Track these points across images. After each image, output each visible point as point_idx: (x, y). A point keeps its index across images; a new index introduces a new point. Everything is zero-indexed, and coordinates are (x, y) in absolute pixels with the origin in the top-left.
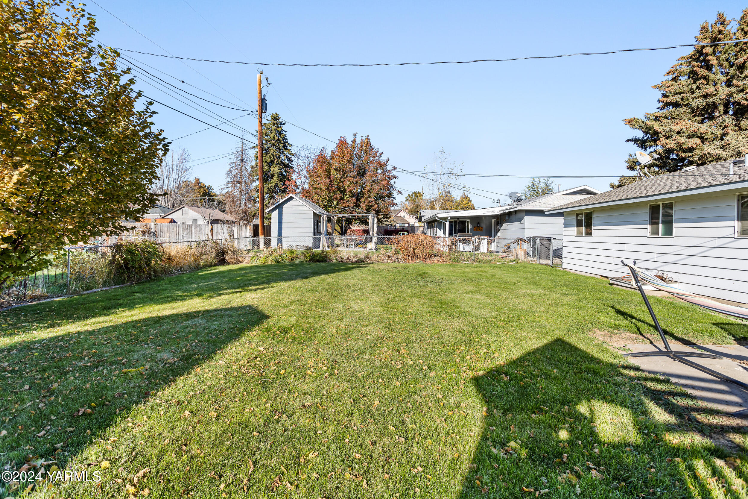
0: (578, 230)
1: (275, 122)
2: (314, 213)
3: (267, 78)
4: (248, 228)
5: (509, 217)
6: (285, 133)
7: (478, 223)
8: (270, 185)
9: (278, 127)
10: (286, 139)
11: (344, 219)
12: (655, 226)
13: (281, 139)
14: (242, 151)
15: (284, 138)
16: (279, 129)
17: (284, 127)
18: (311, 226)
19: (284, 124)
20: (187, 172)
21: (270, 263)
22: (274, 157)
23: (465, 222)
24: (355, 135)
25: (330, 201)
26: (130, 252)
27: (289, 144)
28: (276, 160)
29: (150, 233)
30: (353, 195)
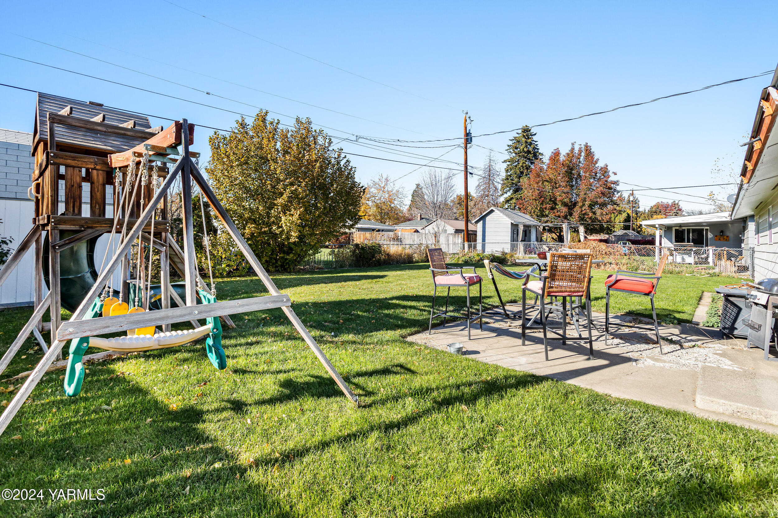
1: (525, 134)
2: (512, 224)
3: (469, 117)
4: (460, 236)
6: (536, 143)
7: (722, 232)
8: (519, 196)
9: (528, 138)
10: (538, 149)
11: (547, 228)
13: (531, 149)
14: (489, 166)
15: (534, 148)
16: (529, 141)
17: (535, 138)
18: (509, 234)
19: (535, 134)
20: (452, 189)
21: (460, 262)
22: (523, 168)
23: (703, 230)
24: (573, 144)
25: (542, 210)
26: (363, 248)
27: (540, 153)
28: (525, 171)
29: (398, 239)
30: (565, 204)
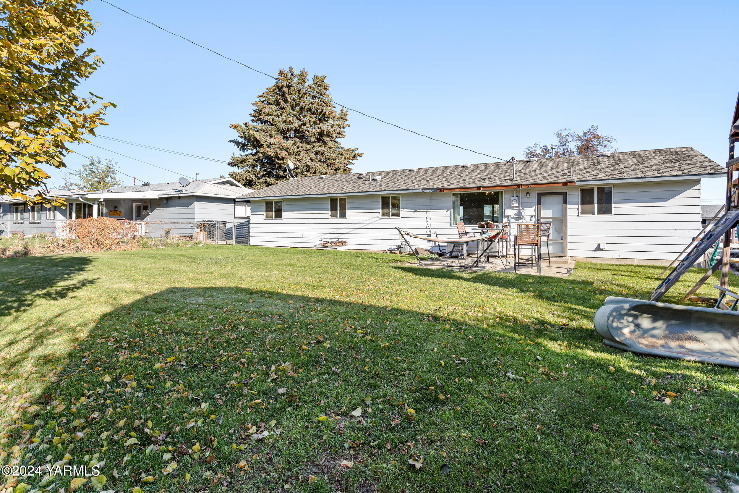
0: (266, 215)
5: (167, 201)
7: (116, 207)
12: (334, 212)
